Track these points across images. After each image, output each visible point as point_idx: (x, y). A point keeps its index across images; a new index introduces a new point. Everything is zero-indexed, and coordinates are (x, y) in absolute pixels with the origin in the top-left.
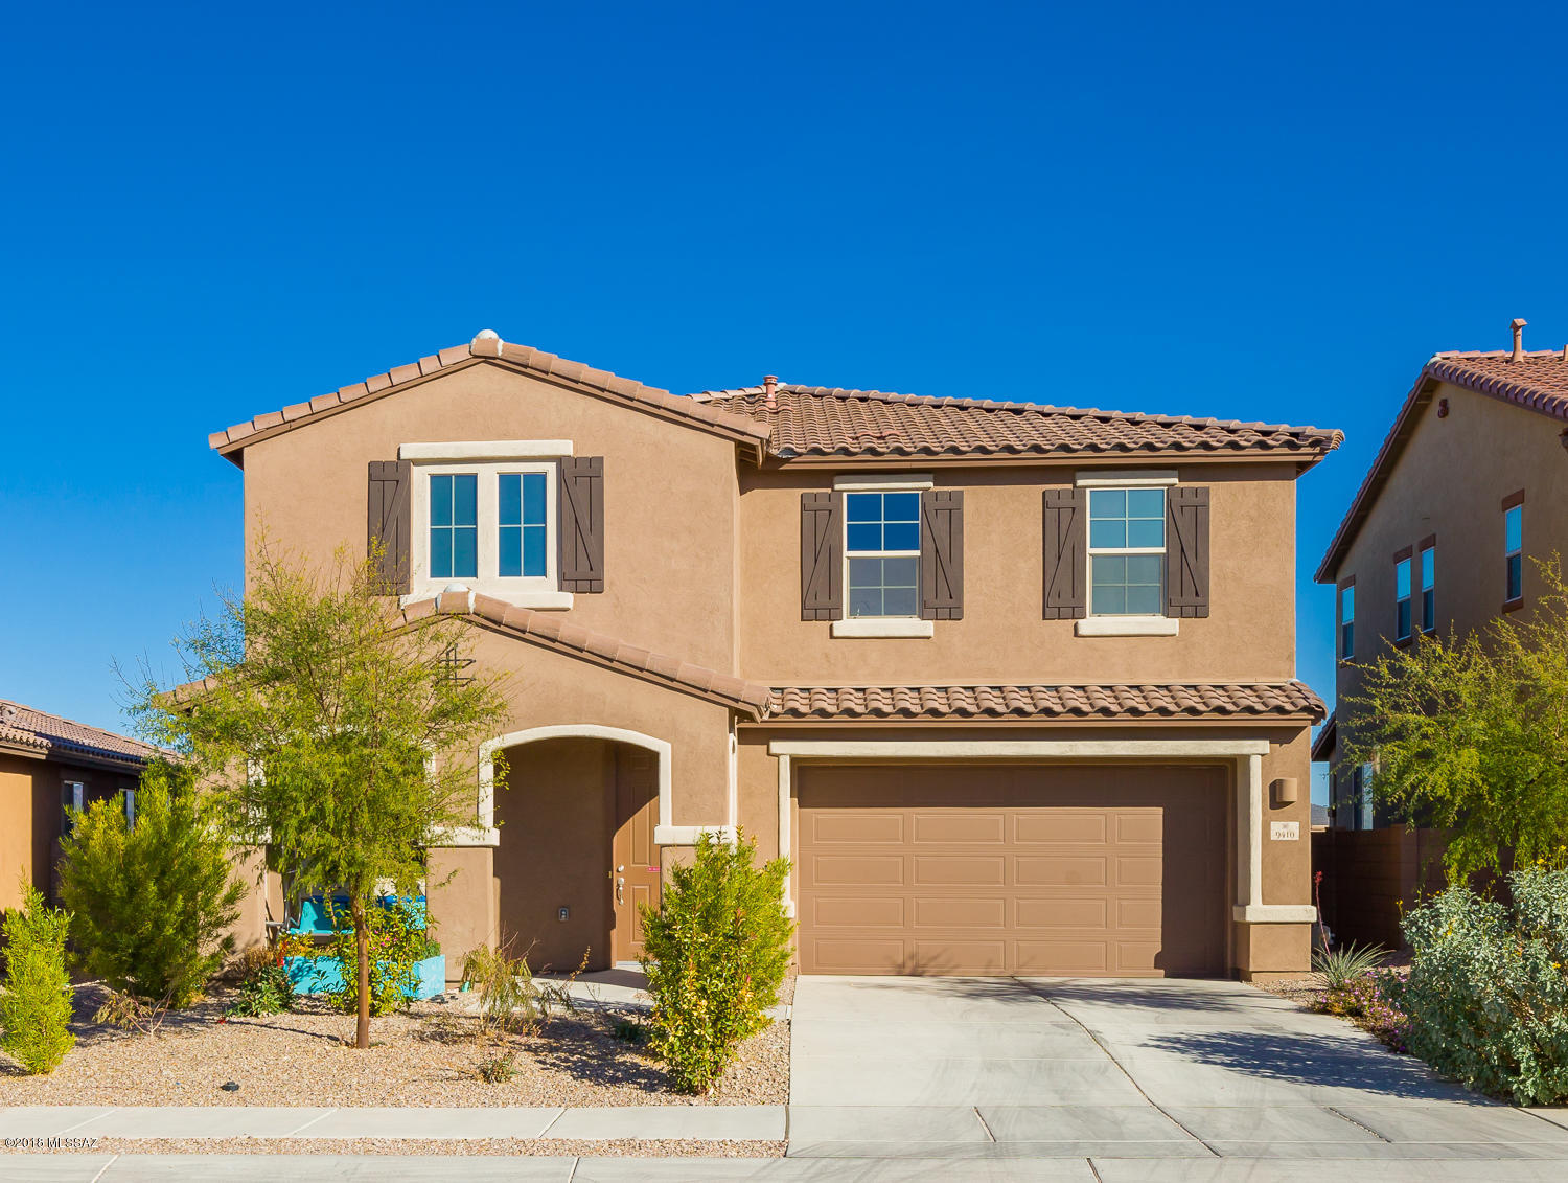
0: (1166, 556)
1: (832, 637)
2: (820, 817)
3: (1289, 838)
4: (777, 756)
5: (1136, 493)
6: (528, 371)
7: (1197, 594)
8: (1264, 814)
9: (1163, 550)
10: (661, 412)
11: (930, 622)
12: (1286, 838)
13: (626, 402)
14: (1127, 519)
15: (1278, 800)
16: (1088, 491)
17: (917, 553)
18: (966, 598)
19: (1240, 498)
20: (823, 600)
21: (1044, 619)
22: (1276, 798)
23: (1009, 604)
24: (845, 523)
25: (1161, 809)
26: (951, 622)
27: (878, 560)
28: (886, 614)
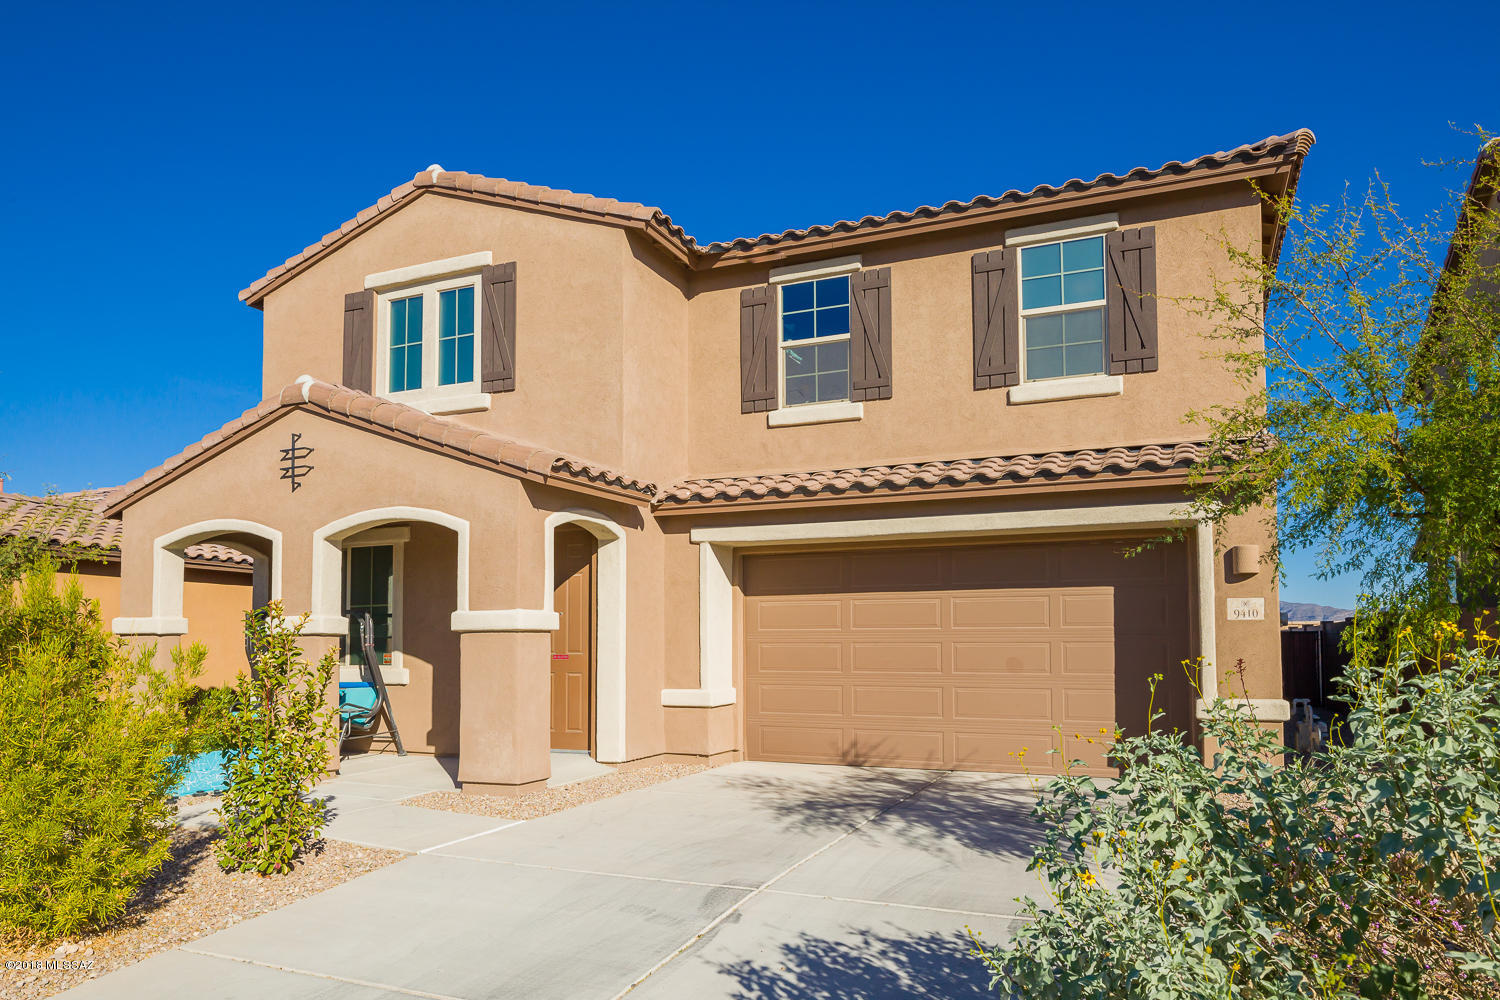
0: (1107, 308)
1: (769, 427)
2: (763, 604)
3: (1252, 618)
4: (698, 544)
5: (1072, 244)
6: (459, 193)
7: (1143, 346)
8: (1217, 588)
9: (1103, 302)
10: (562, 211)
11: (860, 404)
12: (1247, 618)
13: (532, 207)
14: (1062, 274)
15: (1235, 572)
16: (1019, 250)
17: (847, 336)
18: (894, 377)
19: (1192, 234)
20: (760, 390)
21: (975, 390)
22: (1233, 571)
23: (938, 378)
24: (780, 314)
25: (1113, 588)
26: (881, 401)
27: (811, 347)
28: (820, 400)
